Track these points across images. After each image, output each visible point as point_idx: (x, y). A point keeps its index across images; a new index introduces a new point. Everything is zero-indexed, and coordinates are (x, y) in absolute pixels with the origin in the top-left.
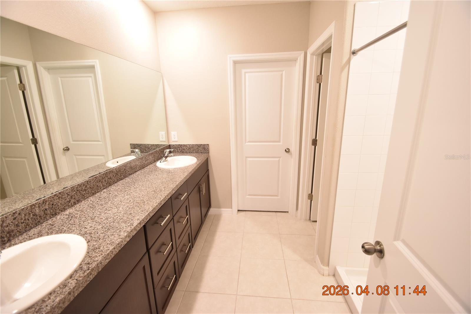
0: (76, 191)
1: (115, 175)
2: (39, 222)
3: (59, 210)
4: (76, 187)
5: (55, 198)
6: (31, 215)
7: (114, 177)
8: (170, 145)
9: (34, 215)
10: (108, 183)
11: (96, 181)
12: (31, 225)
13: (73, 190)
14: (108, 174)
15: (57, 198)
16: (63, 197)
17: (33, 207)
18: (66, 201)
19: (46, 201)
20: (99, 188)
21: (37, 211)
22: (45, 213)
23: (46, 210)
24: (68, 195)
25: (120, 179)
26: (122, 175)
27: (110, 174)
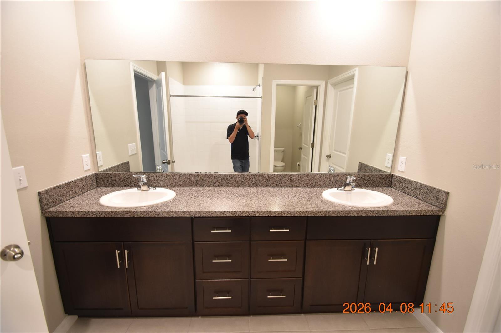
0: (222, 178)
1: (265, 180)
2: (192, 185)
3: (206, 185)
4: (223, 175)
5: (205, 176)
6: (189, 179)
7: (263, 182)
8: (393, 175)
9: (190, 180)
10: (255, 184)
11: (242, 178)
12: (187, 185)
13: (220, 176)
14: (257, 177)
15: (207, 177)
16: (211, 178)
17: (191, 175)
18: (212, 181)
19: (199, 175)
20: (244, 185)
21: (193, 179)
22: (196, 182)
23: (198, 181)
24: (215, 178)
25: (271, 185)
26: (274, 183)
27: (259, 177)
